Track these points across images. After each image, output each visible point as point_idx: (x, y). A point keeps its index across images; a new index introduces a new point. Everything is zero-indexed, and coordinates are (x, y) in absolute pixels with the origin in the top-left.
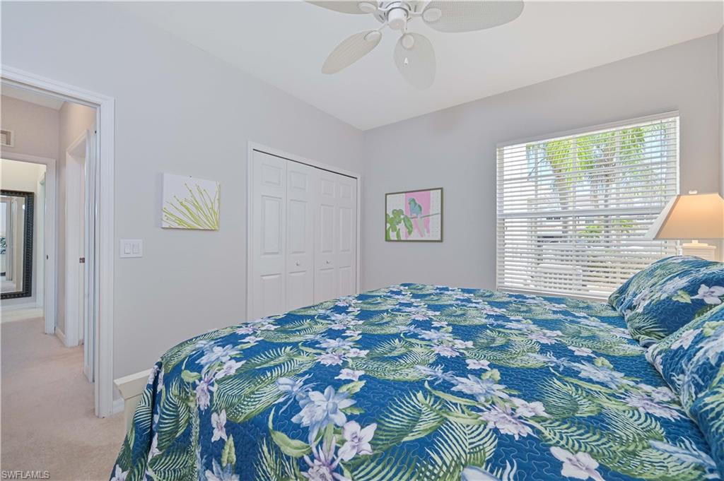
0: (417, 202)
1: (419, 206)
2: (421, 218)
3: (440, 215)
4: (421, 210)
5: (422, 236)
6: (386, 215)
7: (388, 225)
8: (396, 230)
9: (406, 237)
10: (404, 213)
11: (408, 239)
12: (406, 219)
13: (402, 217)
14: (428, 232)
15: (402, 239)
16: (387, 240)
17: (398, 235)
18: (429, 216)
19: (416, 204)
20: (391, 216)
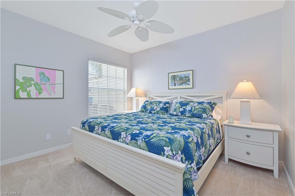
0: (45, 75)
1: (48, 77)
2: (49, 85)
3: (62, 85)
4: (49, 80)
5: (50, 95)
6: (15, 79)
7: (18, 87)
8: (26, 91)
9: (37, 95)
10: (35, 80)
11: (38, 97)
12: (37, 84)
13: (32, 82)
14: (54, 93)
15: (32, 97)
16: (16, 97)
17: (29, 94)
18: (55, 84)
19: (45, 76)
20: (21, 81)
